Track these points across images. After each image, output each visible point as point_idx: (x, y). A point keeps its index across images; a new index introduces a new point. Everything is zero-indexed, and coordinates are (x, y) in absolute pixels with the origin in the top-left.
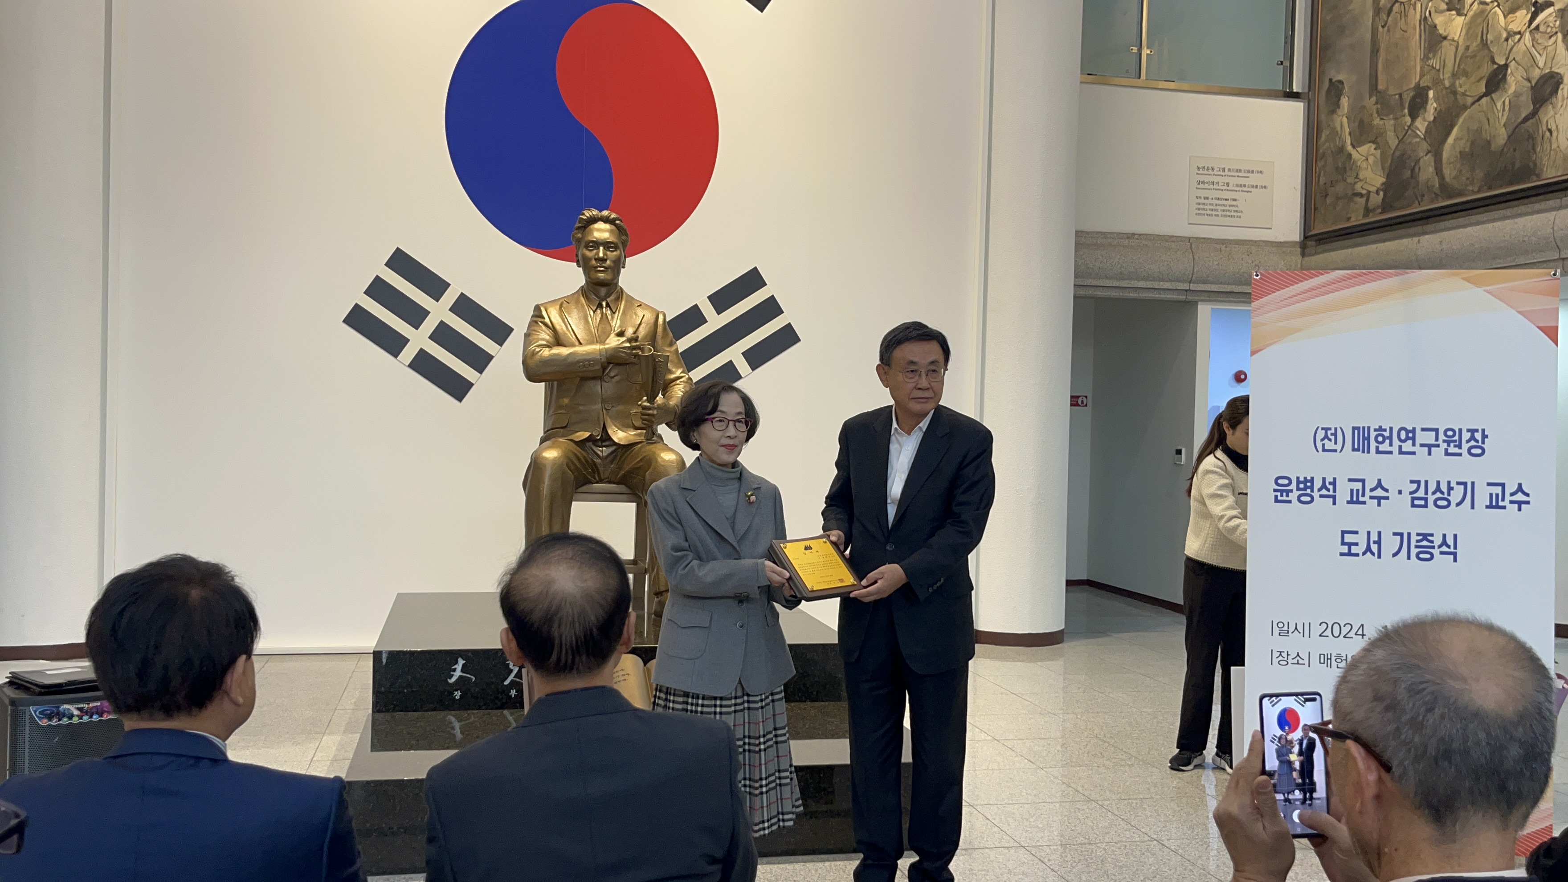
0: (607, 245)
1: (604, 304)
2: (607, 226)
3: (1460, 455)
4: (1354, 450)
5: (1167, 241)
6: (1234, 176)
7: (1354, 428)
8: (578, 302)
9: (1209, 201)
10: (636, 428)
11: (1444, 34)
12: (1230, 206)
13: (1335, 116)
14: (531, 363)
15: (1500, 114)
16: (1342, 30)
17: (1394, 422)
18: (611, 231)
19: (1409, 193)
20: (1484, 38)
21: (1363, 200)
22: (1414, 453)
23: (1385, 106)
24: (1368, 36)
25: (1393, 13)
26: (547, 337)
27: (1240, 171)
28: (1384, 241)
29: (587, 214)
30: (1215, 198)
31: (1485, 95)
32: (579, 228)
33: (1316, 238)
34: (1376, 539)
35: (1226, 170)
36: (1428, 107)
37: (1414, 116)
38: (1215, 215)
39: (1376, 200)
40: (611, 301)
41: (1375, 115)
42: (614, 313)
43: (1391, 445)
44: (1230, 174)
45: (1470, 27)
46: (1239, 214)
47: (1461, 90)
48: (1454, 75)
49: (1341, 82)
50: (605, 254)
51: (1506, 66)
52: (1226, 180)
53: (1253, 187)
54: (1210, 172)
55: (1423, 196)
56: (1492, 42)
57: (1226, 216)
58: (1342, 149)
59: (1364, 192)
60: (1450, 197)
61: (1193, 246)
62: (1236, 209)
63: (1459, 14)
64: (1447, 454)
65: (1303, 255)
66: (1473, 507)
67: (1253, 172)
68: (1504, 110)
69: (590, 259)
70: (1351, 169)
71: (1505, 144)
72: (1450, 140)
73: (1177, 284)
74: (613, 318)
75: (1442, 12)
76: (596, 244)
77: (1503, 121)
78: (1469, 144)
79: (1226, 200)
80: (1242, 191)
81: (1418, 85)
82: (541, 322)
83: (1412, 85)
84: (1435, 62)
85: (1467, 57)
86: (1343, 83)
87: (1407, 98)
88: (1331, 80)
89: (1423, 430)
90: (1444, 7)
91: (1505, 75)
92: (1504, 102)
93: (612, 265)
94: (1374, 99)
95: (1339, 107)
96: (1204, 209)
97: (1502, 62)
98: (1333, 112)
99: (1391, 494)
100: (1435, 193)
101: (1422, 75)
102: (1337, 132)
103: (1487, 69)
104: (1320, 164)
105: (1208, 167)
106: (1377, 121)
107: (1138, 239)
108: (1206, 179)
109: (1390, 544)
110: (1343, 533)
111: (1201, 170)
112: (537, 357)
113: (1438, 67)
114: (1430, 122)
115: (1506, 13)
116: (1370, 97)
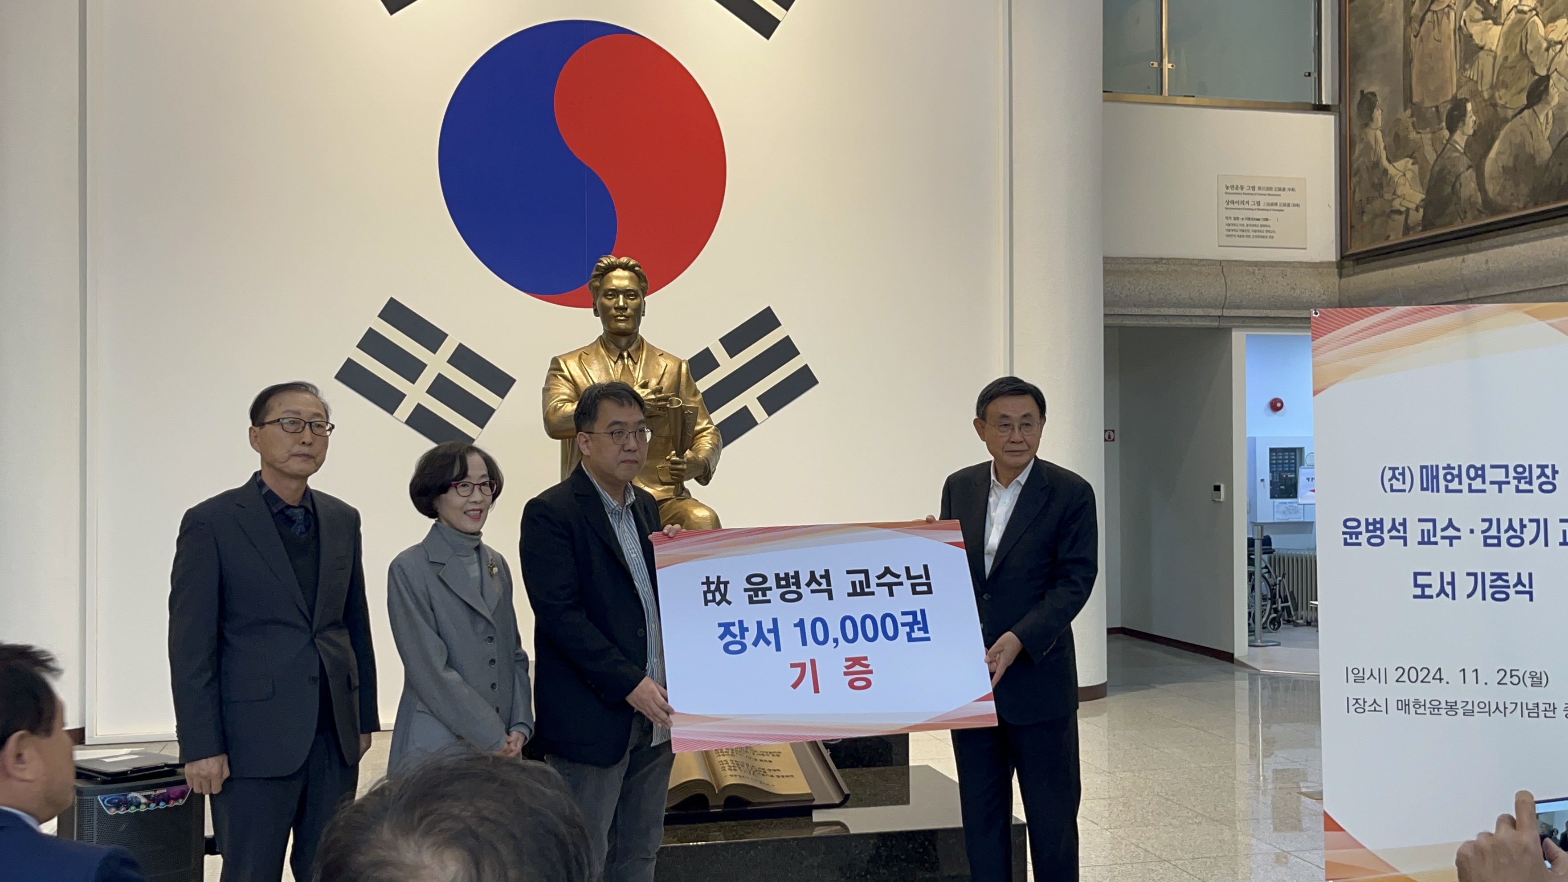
0: (627, 293)
1: (625, 354)
2: (626, 273)
3: (1531, 491)
4: (1423, 489)
5: (1197, 265)
6: (1265, 195)
7: (1422, 467)
8: (597, 353)
9: (1240, 222)
10: (663, 484)
11: (1481, 44)
12: (1262, 226)
13: (1367, 130)
14: (554, 419)
15: (1544, 129)
16: (1372, 39)
17: (1462, 459)
18: (630, 279)
19: (1452, 209)
20: (1524, 48)
21: (1403, 217)
22: (1484, 491)
23: (1421, 119)
24: (1400, 46)
25: (1425, 23)
26: (568, 391)
27: (1271, 189)
28: (1427, 260)
29: (606, 261)
30: (1246, 219)
31: (1527, 107)
32: (596, 276)
33: (1354, 258)
34: (1450, 580)
35: (1256, 188)
36: (1467, 119)
37: (1452, 130)
38: (1247, 236)
39: (1417, 217)
40: (632, 351)
41: (1411, 128)
42: (636, 363)
43: (1460, 483)
44: (1260, 192)
45: (1507, 36)
46: (1271, 234)
47: (1500, 102)
48: (1493, 87)
49: (1373, 94)
50: (625, 303)
51: (1548, 77)
52: (1257, 198)
53: (1285, 205)
54: (1240, 191)
55: (1465, 212)
56: (1531, 52)
57: (1258, 237)
58: (1377, 164)
59: (1403, 209)
60: (1494, 213)
61: (1225, 270)
62: (1268, 229)
63: (1496, 23)
64: (1518, 490)
65: (1341, 276)
66: (1546, 545)
67: (1284, 189)
68: (1547, 123)
69: (609, 308)
70: (1388, 185)
71: (1550, 159)
72: (1492, 154)
73: (1210, 310)
74: (635, 369)
75: (1477, 21)
76: (616, 292)
77: (1547, 134)
78: (1512, 159)
79: (1258, 220)
80: (1274, 210)
81: (1455, 98)
82: (561, 376)
83: (1450, 97)
84: (1472, 73)
85: (1506, 68)
86: (1376, 95)
87: (1444, 111)
88: (1362, 92)
89: (1492, 467)
90: (1480, 16)
91: (1547, 87)
92: (1547, 115)
93: (633, 313)
94: (1409, 112)
95: (1372, 120)
96: (1235, 230)
97: (1543, 73)
98: (1367, 125)
99: (1464, 533)
100: (1478, 210)
101: (1459, 87)
102: (1372, 148)
103: (1527, 81)
104: (1355, 180)
105: (1237, 186)
106: (1413, 135)
107: (1166, 264)
108: (1235, 198)
109: (1464, 585)
110: (1416, 575)
111: (1230, 189)
112: (560, 413)
113: (1475, 78)
114: (1469, 136)
115: (1545, 22)
116: (1405, 111)
